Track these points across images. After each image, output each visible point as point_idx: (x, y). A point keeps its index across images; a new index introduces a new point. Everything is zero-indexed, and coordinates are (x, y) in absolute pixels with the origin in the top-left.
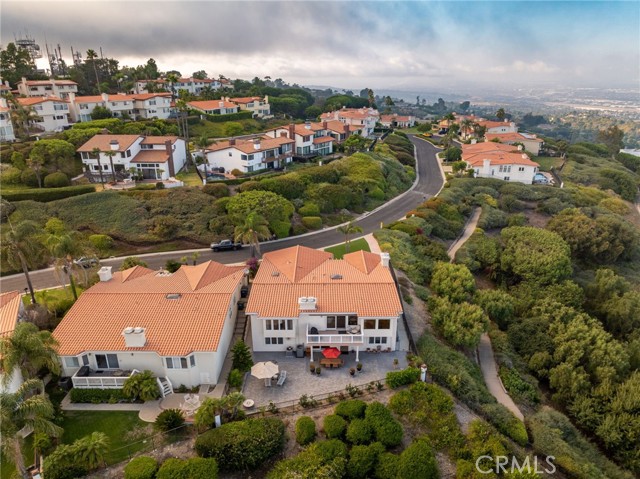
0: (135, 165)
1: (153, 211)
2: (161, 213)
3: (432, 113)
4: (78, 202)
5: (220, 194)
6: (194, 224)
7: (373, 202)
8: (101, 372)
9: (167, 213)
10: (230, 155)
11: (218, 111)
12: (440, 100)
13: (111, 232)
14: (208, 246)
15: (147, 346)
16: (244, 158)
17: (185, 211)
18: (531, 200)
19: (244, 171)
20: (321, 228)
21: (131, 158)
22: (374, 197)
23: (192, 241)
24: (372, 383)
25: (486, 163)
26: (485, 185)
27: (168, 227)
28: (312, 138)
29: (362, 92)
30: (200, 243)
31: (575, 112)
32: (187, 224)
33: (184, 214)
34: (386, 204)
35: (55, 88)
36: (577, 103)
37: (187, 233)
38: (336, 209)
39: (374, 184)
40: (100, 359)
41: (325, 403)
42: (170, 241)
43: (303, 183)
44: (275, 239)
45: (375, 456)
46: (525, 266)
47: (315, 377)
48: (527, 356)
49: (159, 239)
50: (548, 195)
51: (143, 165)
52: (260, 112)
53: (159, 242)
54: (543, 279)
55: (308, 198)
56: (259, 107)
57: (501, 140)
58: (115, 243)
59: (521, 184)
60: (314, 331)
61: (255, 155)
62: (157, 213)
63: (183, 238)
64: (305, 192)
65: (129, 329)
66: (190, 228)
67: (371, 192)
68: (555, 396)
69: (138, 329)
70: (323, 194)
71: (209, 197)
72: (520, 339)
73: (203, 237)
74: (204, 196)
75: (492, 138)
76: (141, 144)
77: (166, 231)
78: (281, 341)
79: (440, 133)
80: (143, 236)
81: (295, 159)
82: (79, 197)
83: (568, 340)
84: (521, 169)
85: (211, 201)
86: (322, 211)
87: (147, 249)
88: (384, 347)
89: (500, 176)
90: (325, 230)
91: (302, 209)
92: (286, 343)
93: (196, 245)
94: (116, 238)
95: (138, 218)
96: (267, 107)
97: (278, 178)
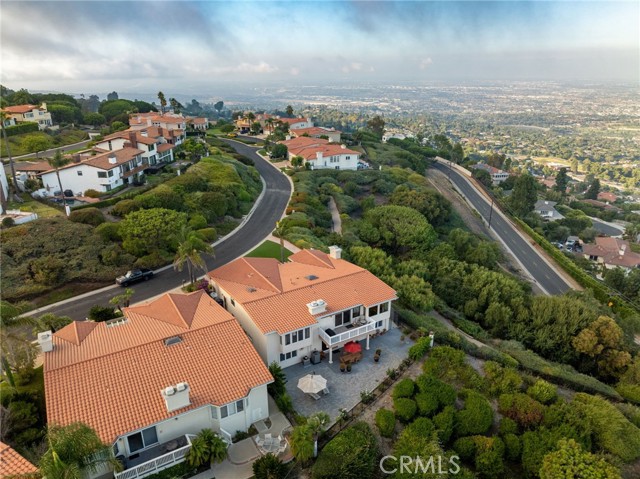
2: (31, 255)
3: (191, 115)
5: (95, 220)
6: (81, 260)
7: (245, 205)
8: (137, 455)
9: (38, 254)
10: (80, 174)
12: (194, 101)
14: (113, 282)
15: (195, 403)
16: (102, 175)
17: (63, 247)
18: (364, 184)
19: (103, 190)
20: (217, 239)
23: (89, 280)
25: (319, 155)
26: (325, 175)
27: (53, 270)
28: (155, 145)
29: (109, 95)
30: (100, 281)
31: (309, 108)
32: (74, 262)
33: (63, 251)
34: (255, 206)
36: (306, 99)
37: (79, 274)
38: (221, 217)
39: (239, 187)
40: (135, 440)
41: (377, 393)
42: (60, 287)
43: (179, 195)
46: (408, 238)
47: (348, 376)
48: (460, 307)
49: (45, 288)
50: (374, 178)
52: (42, 122)
53: (46, 292)
54: (425, 245)
55: (191, 210)
56: (40, 116)
57: (310, 134)
59: (351, 171)
60: (330, 332)
61: (114, 170)
62: (25, 257)
63: (76, 280)
64: (185, 204)
65: (169, 389)
66: (80, 266)
67: (239, 195)
68: (494, 330)
69: (180, 386)
70: (204, 204)
71: (85, 226)
72: (449, 294)
73: (101, 274)
74: (77, 225)
75: (302, 133)
77: (52, 275)
78: (294, 353)
79: (242, 133)
80: (22, 289)
81: (146, 172)
83: (484, 286)
84: (348, 158)
85: (89, 230)
86: (209, 222)
89: (332, 166)
92: (300, 354)
93: (96, 285)
96: (48, 116)
97: (152, 193)
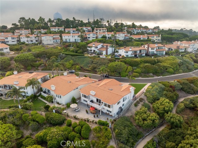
0: (98, 51)
1: (93, 63)
2: (95, 64)
4: (79, 58)
5: (112, 61)
7: (167, 74)
8: (48, 93)
10: (123, 51)
11: (140, 38)
13: (81, 66)
16: (125, 52)
17: (101, 64)
19: (125, 56)
20: (138, 77)
21: (97, 49)
22: (168, 72)
24: (94, 120)
27: (93, 67)
28: (155, 49)
32: (99, 68)
35: (102, 30)
38: (148, 73)
39: (170, 67)
42: (93, 71)
44: (121, 77)
45: (75, 137)
51: (100, 51)
52: (156, 40)
53: (90, 71)
55: (139, 67)
58: (81, 69)
61: (129, 52)
64: (139, 65)
67: (167, 70)
70: (145, 67)
74: (108, 61)
76: (102, 46)
80: (87, 68)
81: (146, 55)
82: (79, 56)
86: (142, 72)
87: (87, 72)
88: (110, 114)
90: (139, 78)
91: (134, 70)
94: (81, 67)
95: (89, 64)
96: (160, 38)
97: (132, 60)
